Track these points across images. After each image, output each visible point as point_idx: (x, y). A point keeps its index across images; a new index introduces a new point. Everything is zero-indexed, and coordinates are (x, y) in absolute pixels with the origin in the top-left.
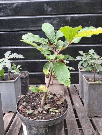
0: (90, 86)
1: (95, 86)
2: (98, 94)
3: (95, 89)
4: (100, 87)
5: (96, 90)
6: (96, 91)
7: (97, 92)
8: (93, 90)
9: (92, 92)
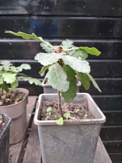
0: (44, 130)
1: (56, 131)
2: (66, 149)
3: (58, 138)
4: (72, 132)
5: (60, 140)
6: (62, 143)
7: (64, 143)
8: (52, 141)
9: (51, 145)
